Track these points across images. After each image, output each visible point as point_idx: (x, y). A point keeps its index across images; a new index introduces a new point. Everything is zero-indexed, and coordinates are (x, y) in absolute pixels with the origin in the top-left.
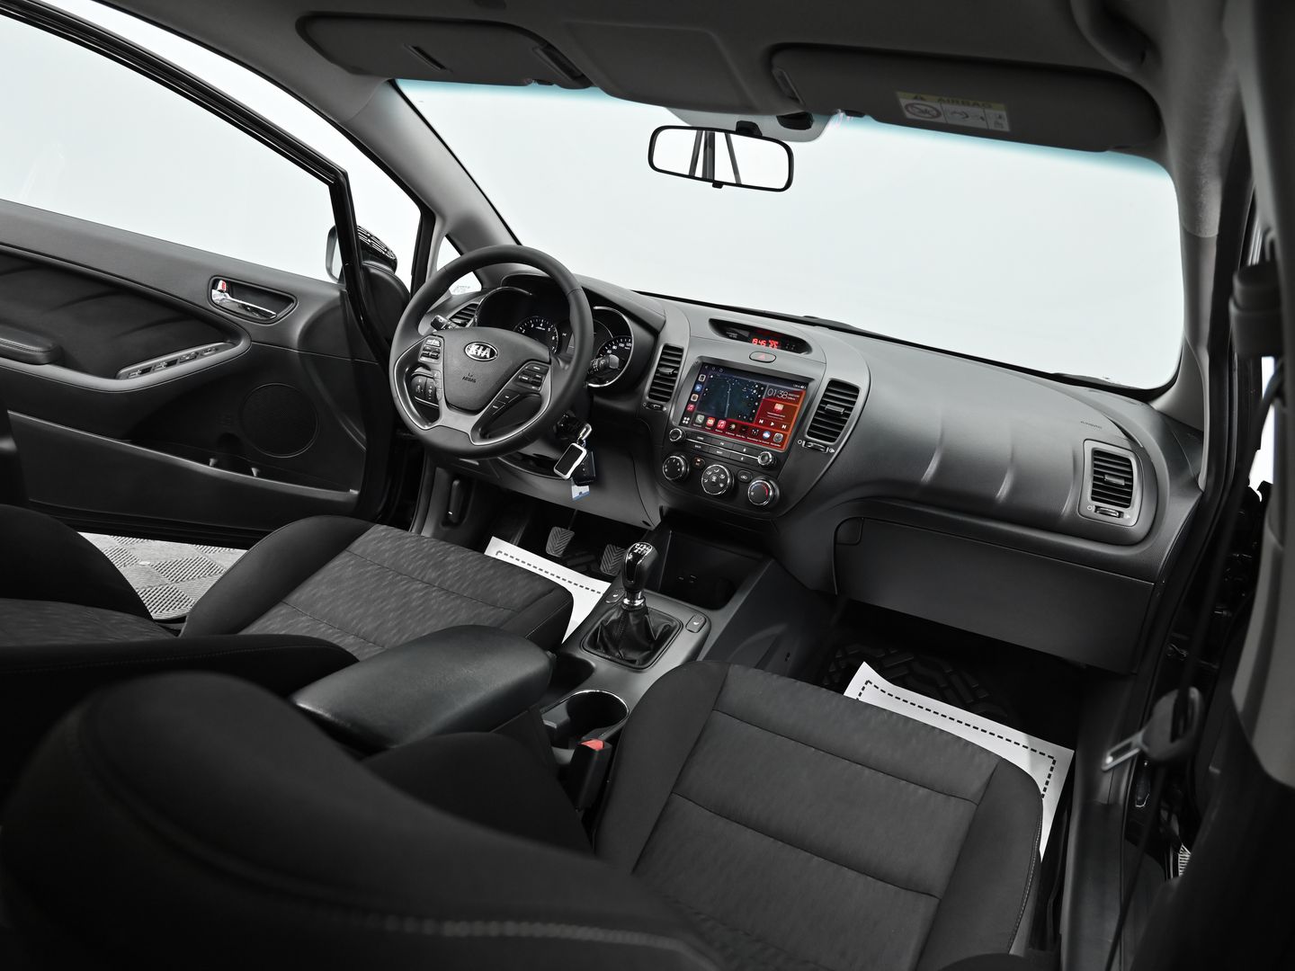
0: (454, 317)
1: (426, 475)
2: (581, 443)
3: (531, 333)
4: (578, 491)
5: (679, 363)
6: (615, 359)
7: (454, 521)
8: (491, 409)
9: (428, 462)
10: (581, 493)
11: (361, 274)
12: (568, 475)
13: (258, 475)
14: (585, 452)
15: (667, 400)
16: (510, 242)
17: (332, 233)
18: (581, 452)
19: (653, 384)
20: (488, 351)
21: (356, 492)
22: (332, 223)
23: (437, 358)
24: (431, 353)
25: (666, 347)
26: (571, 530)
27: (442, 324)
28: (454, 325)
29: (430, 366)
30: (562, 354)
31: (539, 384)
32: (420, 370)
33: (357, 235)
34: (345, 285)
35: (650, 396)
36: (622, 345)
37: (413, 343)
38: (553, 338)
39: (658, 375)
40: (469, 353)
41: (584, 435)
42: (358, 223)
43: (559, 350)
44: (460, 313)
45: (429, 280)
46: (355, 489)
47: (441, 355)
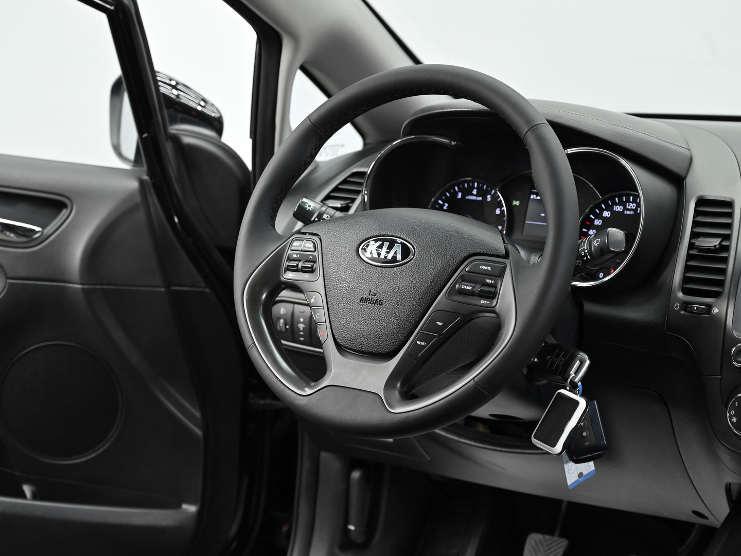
0: (328, 197)
1: (305, 466)
2: (573, 387)
3: (458, 208)
4: (573, 472)
5: (729, 226)
6: (617, 233)
7: (359, 540)
8: (415, 348)
9: (305, 445)
10: (580, 475)
11: (169, 149)
12: (559, 447)
13: (35, 497)
14: (583, 403)
15: (717, 295)
16: (405, 62)
17: (116, 89)
18: (577, 403)
19: (688, 268)
20: (397, 249)
21: (191, 509)
22: (115, 71)
23: (311, 271)
24: (300, 264)
25: (702, 202)
26: (562, 536)
27: (311, 213)
28: (332, 212)
29: (302, 285)
30: (516, 235)
31: (492, 295)
32: (285, 294)
33: (157, 87)
34: (145, 168)
35: (686, 291)
36: (619, 208)
37: (268, 251)
38: (498, 212)
39: (693, 252)
40: (365, 256)
41: (577, 372)
42: (157, 67)
43: (510, 230)
44: (336, 189)
45: (281, 149)
46: (190, 502)
47: (318, 266)
